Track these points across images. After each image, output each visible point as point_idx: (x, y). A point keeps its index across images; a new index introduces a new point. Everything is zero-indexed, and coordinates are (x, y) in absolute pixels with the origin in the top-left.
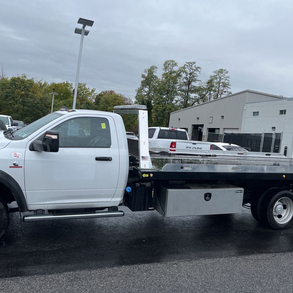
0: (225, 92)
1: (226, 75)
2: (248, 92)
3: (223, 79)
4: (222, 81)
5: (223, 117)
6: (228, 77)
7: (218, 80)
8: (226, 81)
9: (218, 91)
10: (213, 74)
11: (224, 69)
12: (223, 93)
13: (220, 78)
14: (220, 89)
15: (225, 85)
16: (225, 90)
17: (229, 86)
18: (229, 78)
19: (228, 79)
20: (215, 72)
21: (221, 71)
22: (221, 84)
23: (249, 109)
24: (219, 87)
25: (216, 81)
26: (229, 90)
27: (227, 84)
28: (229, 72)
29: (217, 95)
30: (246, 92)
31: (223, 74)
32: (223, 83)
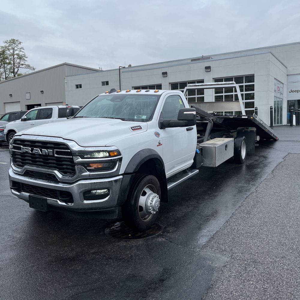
0: (23, 65)
1: (20, 46)
2: (66, 65)
3: (16, 50)
4: (16, 52)
5: (42, 92)
6: (22, 48)
7: (11, 51)
8: (21, 53)
9: (14, 64)
10: (4, 45)
11: (16, 39)
12: (20, 66)
13: (13, 49)
14: (15, 61)
15: (20, 58)
16: (22, 63)
17: (25, 59)
18: (24, 49)
19: (22, 50)
20: (6, 42)
21: (13, 41)
22: (16, 56)
23: (71, 82)
24: (14, 59)
25: (8, 52)
26: (27, 63)
27: (23, 56)
28: (22, 43)
29: (14, 68)
30: (64, 65)
31: (16, 45)
32: (18, 55)
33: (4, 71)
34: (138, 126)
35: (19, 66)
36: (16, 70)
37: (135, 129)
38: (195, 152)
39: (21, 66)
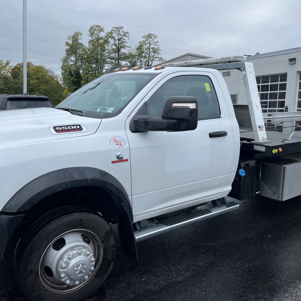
0: (156, 58)
1: (155, 40)
2: (189, 55)
3: (152, 44)
4: (152, 46)
6: (157, 42)
7: (148, 45)
8: (156, 47)
9: (149, 57)
10: (142, 40)
11: (152, 34)
13: (150, 43)
14: (150, 55)
15: (155, 51)
16: (156, 56)
17: (159, 52)
18: (158, 43)
19: (157, 44)
20: (144, 37)
21: (150, 36)
22: (151, 50)
24: (149, 53)
25: (145, 46)
26: (160, 56)
27: (157, 49)
28: (158, 37)
29: (149, 61)
30: (187, 55)
31: (152, 39)
32: (153, 48)
33: (140, 64)
34: (73, 126)
35: (153, 59)
36: (150, 63)
37: (63, 131)
38: (235, 173)
39: (154, 59)
